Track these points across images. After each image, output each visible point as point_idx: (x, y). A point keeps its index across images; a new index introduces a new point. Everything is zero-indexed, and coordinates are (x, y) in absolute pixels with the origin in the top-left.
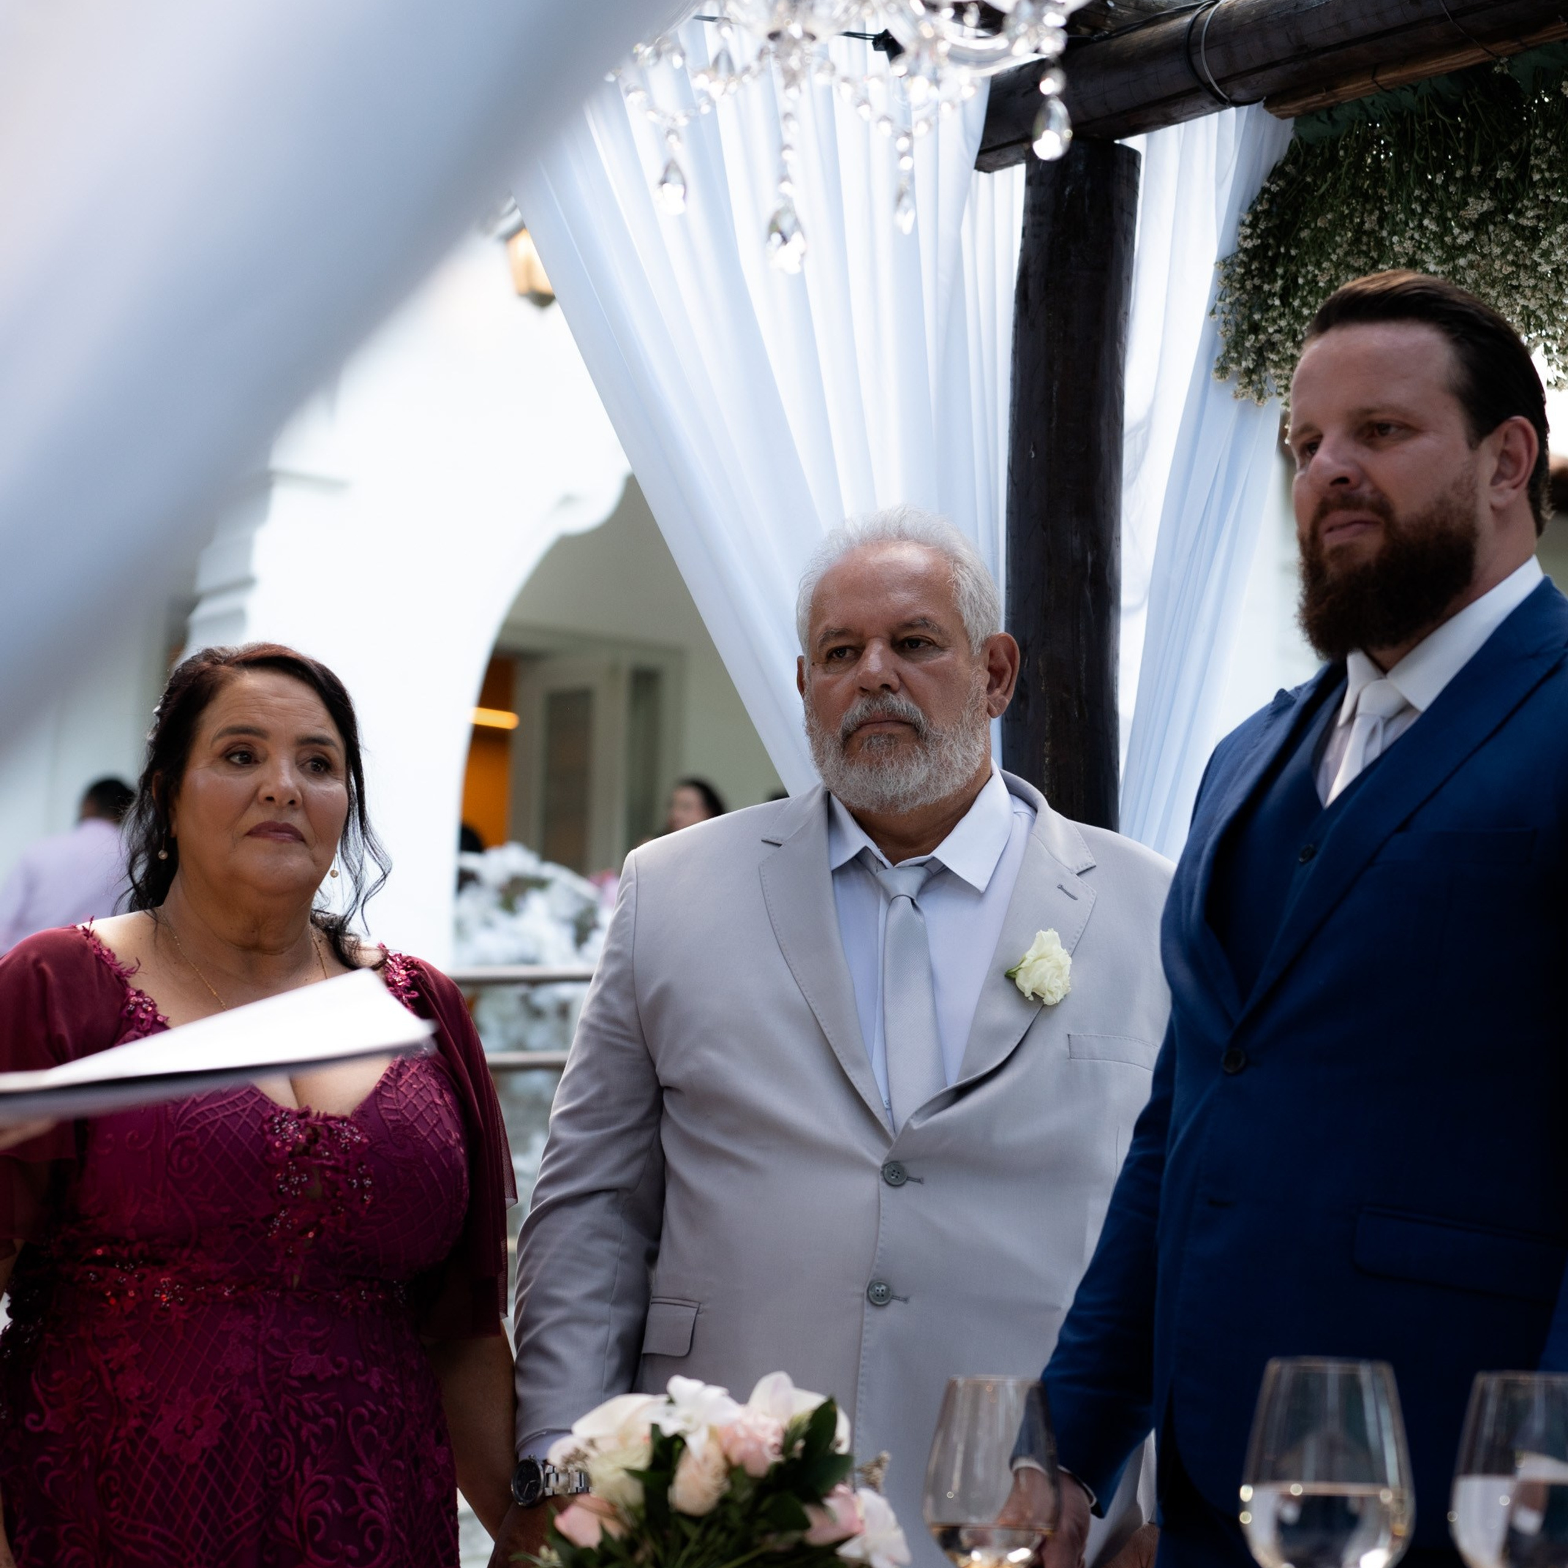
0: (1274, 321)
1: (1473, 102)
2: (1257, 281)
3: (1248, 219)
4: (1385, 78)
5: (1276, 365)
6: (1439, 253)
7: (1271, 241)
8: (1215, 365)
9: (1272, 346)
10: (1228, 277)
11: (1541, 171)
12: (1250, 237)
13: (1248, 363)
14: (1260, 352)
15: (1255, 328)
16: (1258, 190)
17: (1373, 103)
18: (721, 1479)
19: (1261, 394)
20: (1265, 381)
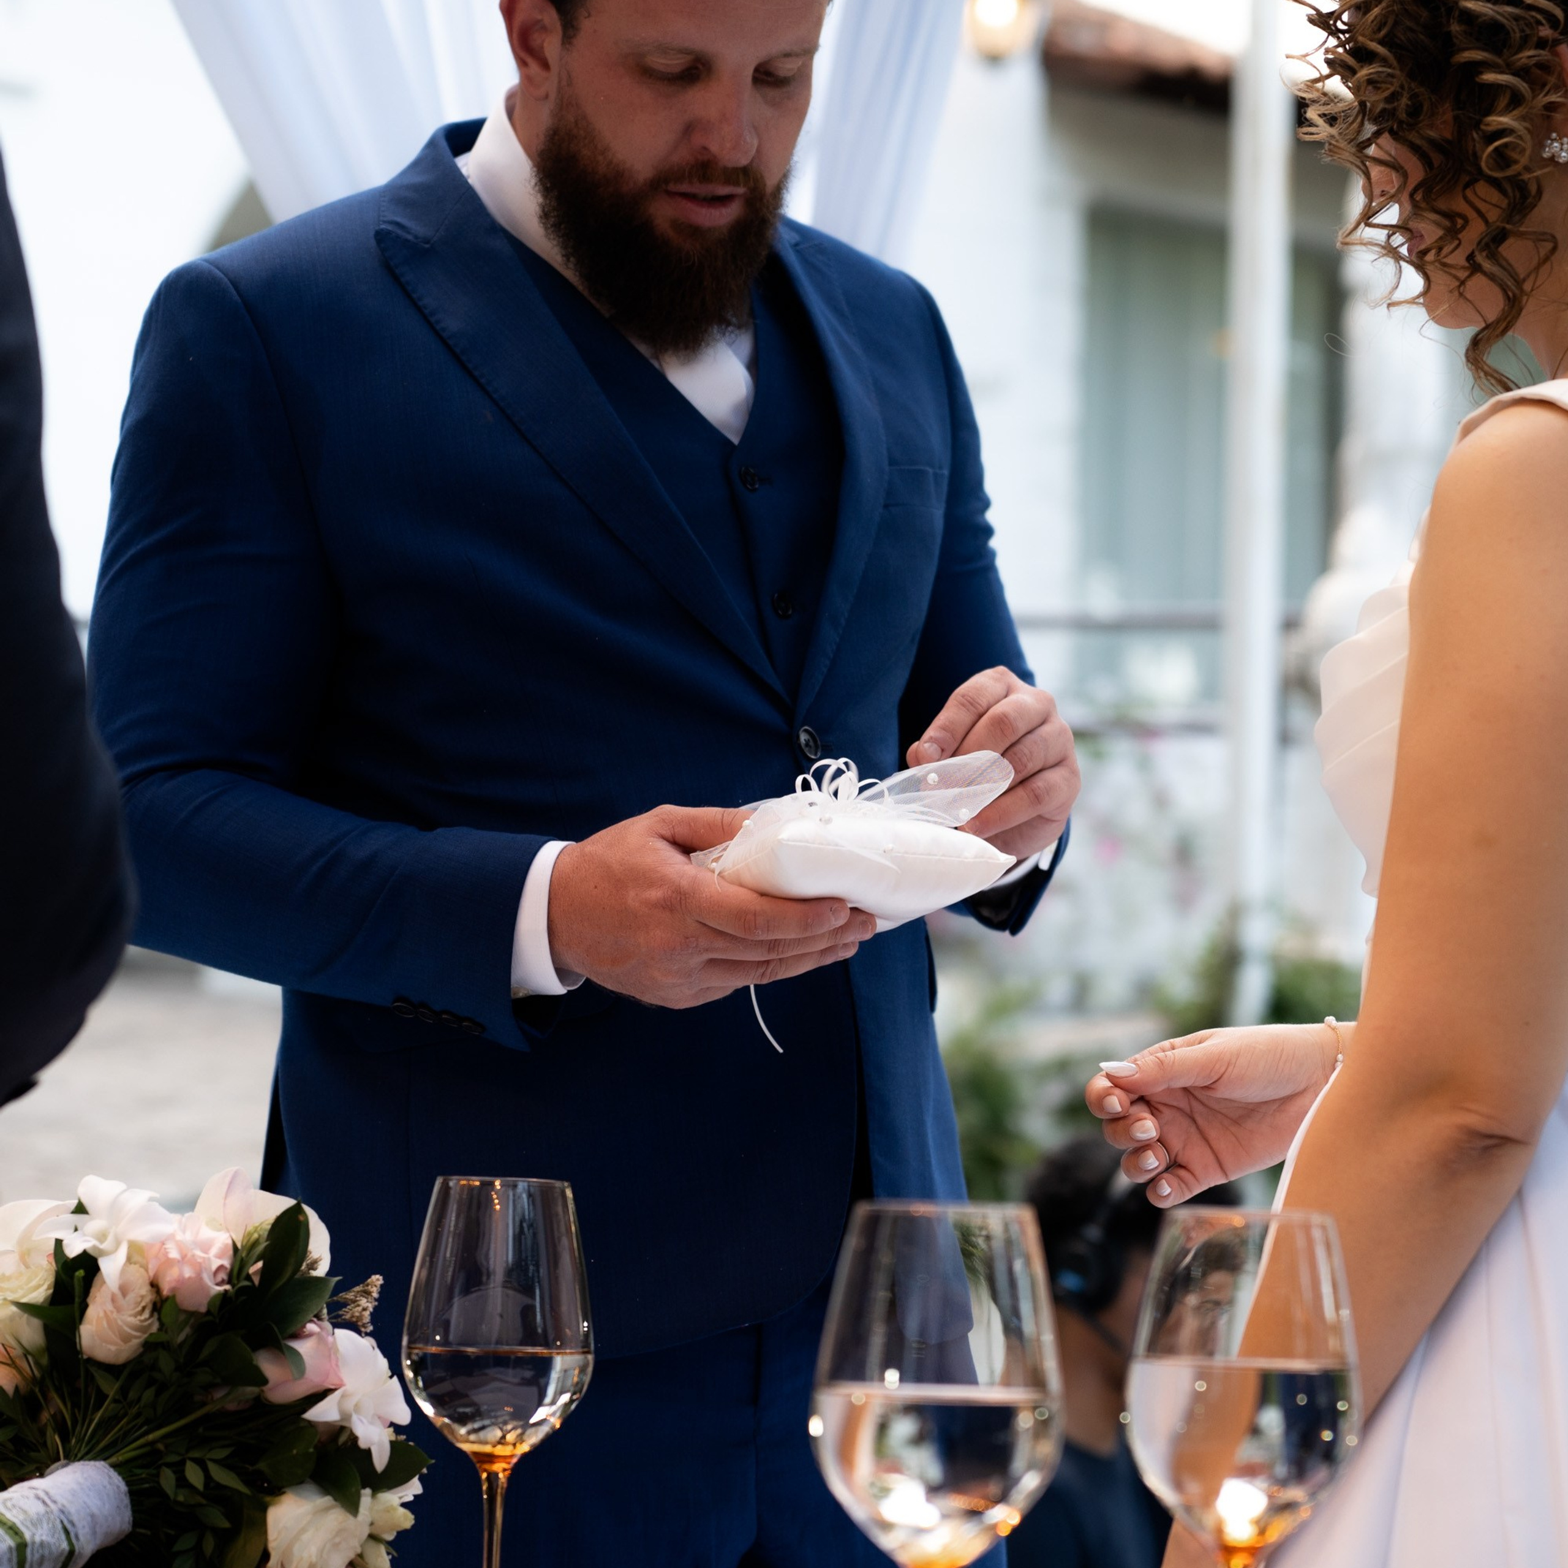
18: (146, 1314)
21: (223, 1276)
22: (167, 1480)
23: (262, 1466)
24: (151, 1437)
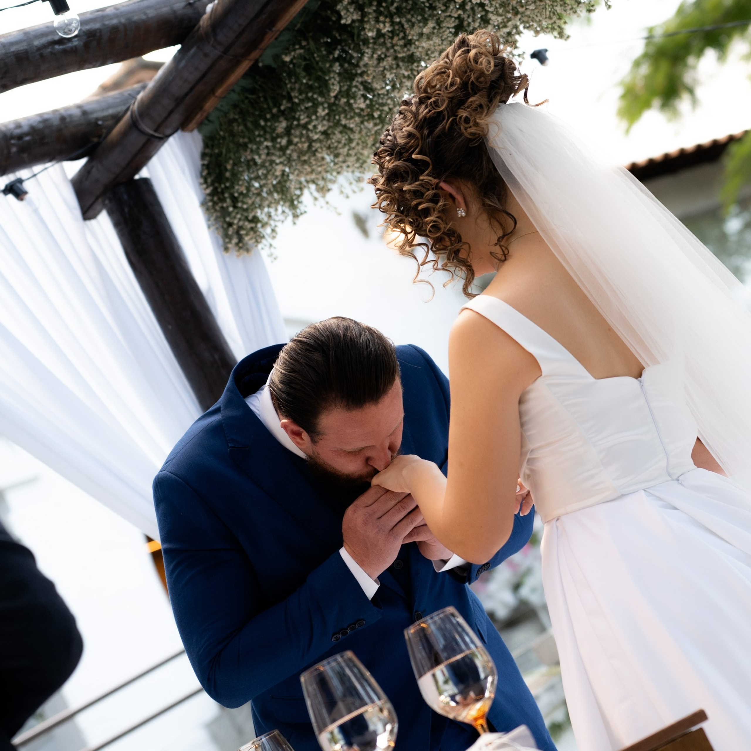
0: (235, 218)
1: (259, 83)
2: (220, 205)
3: (202, 181)
4: (219, 92)
5: (247, 234)
6: (278, 153)
7: (217, 185)
8: (222, 249)
9: (240, 228)
10: (208, 209)
11: (297, 97)
12: (207, 187)
13: (235, 240)
14: (237, 233)
15: (230, 225)
16: (200, 167)
17: (222, 106)
19: (248, 250)
20: (247, 244)
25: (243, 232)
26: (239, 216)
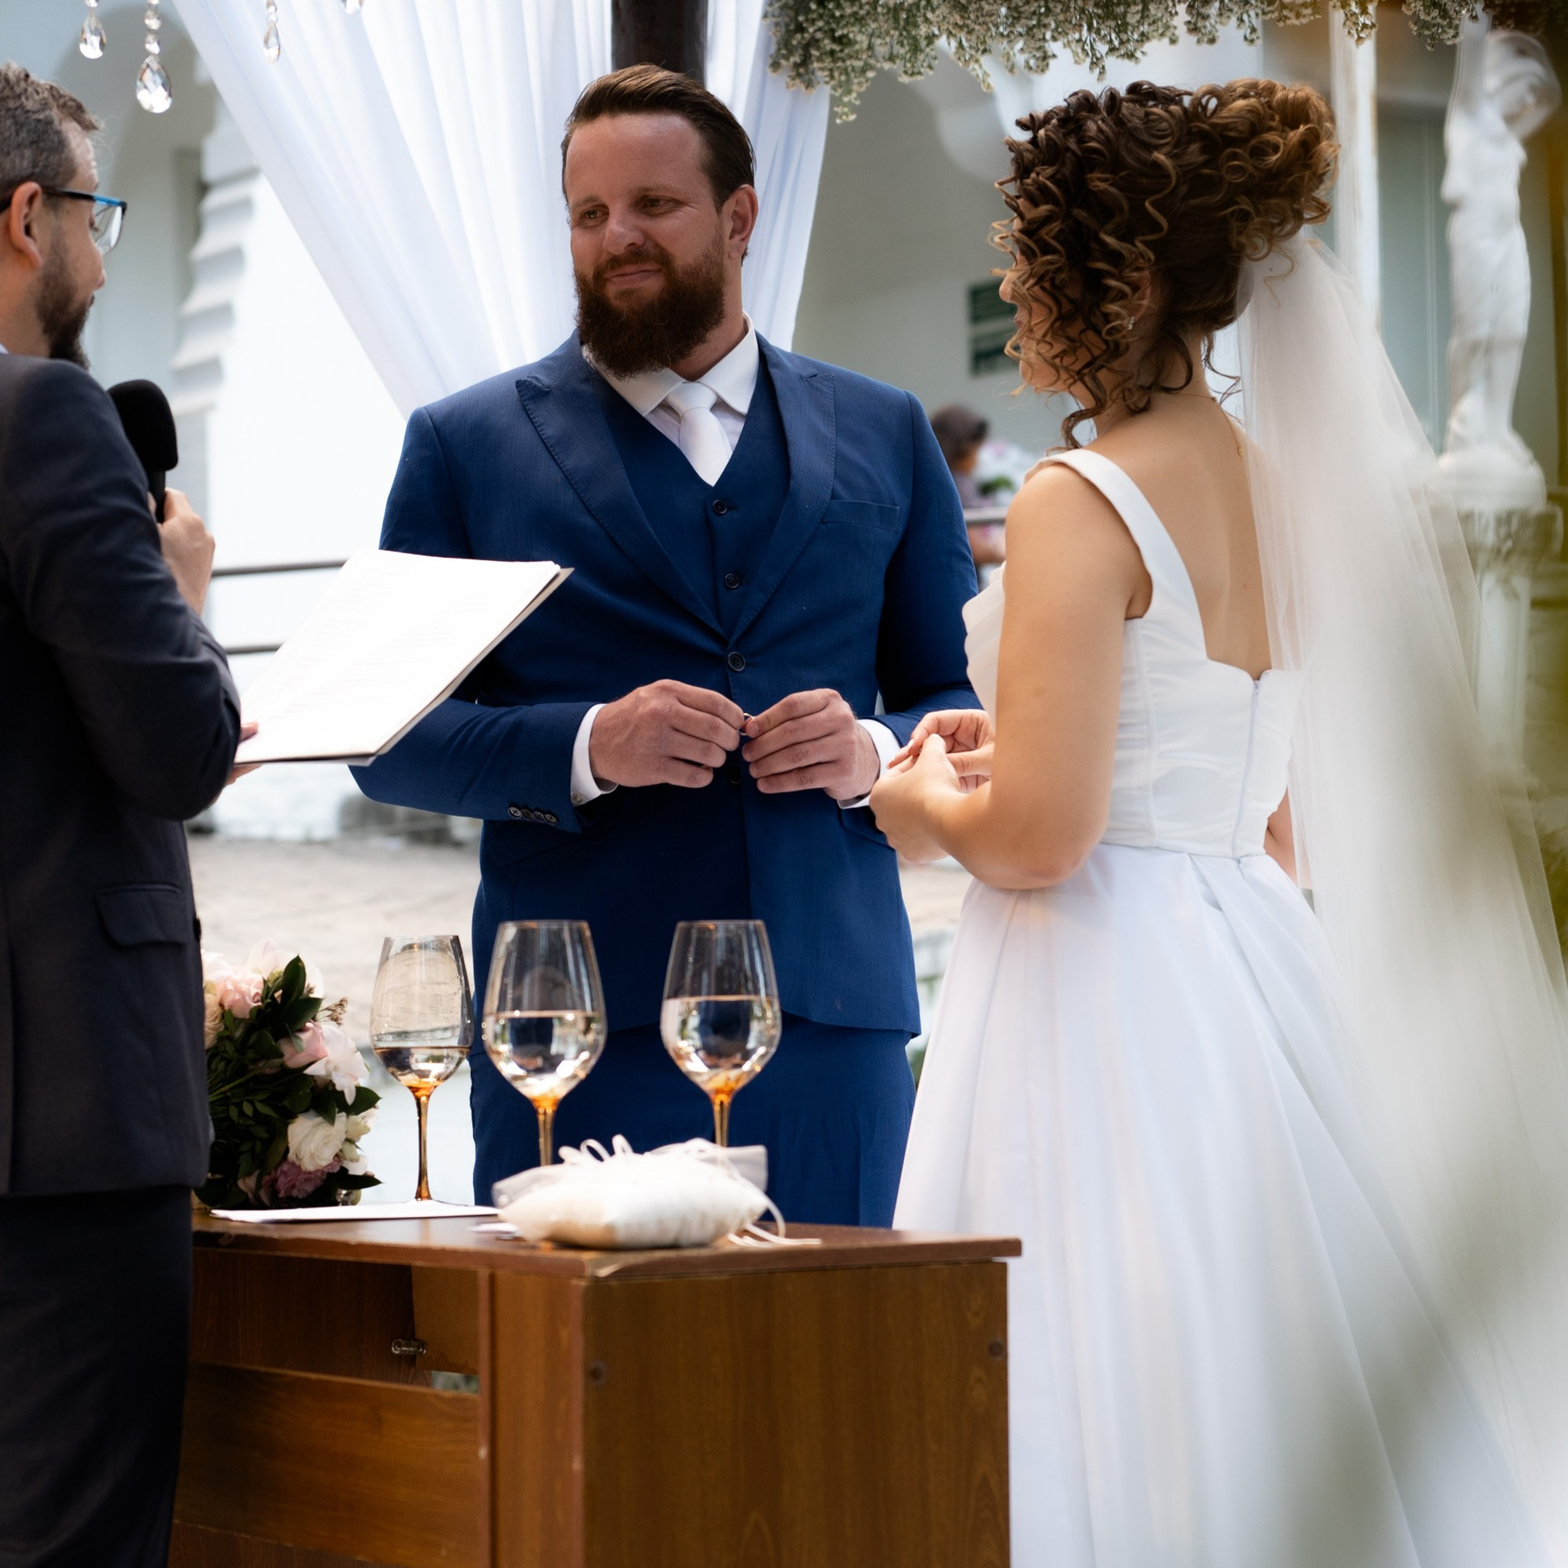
0: (813, 22)
5: (819, 59)
8: (770, 61)
9: (814, 43)
13: (796, 58)
14: (807, 47)
18: (217, 1021)
19: (809, 85)
20: (813, 73)
21: (258, 998)
22: (233, 1113)
23: (286, 1103)
24: (223, 1089)
25: (815, 53)
26: (820, 24)
